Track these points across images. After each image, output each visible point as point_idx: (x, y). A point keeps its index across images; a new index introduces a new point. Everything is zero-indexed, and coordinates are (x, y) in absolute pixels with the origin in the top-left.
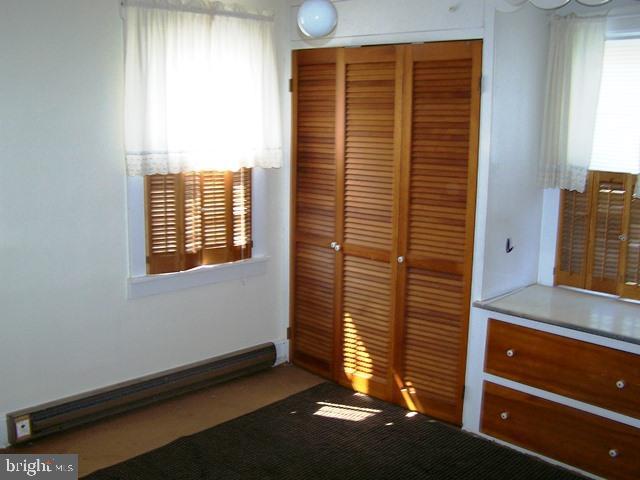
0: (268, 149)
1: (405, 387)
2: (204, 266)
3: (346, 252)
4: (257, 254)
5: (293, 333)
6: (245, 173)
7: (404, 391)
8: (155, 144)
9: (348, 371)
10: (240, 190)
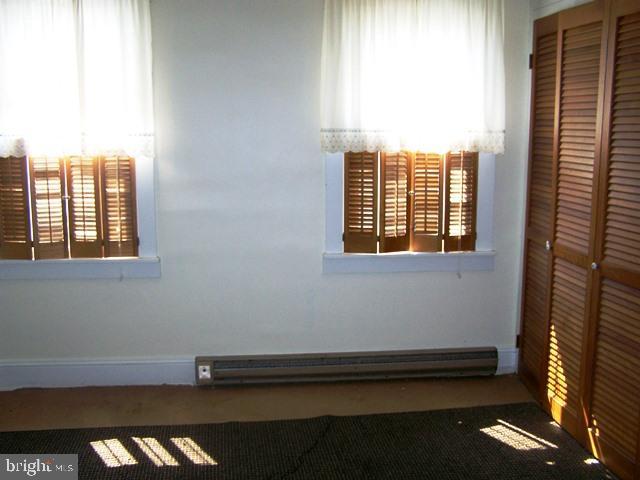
0: (490, 132)
1: (591, 425)
2: (411, 252)
3: (556, 253)
4: (481, 247)
5: (521, 341)
6: (465, 157)
7: (590, 430)
8: (348, 122)
9: (550, 394)
10: (459, 176)
